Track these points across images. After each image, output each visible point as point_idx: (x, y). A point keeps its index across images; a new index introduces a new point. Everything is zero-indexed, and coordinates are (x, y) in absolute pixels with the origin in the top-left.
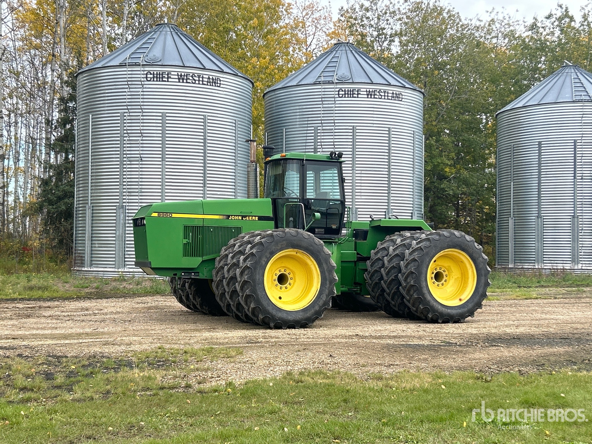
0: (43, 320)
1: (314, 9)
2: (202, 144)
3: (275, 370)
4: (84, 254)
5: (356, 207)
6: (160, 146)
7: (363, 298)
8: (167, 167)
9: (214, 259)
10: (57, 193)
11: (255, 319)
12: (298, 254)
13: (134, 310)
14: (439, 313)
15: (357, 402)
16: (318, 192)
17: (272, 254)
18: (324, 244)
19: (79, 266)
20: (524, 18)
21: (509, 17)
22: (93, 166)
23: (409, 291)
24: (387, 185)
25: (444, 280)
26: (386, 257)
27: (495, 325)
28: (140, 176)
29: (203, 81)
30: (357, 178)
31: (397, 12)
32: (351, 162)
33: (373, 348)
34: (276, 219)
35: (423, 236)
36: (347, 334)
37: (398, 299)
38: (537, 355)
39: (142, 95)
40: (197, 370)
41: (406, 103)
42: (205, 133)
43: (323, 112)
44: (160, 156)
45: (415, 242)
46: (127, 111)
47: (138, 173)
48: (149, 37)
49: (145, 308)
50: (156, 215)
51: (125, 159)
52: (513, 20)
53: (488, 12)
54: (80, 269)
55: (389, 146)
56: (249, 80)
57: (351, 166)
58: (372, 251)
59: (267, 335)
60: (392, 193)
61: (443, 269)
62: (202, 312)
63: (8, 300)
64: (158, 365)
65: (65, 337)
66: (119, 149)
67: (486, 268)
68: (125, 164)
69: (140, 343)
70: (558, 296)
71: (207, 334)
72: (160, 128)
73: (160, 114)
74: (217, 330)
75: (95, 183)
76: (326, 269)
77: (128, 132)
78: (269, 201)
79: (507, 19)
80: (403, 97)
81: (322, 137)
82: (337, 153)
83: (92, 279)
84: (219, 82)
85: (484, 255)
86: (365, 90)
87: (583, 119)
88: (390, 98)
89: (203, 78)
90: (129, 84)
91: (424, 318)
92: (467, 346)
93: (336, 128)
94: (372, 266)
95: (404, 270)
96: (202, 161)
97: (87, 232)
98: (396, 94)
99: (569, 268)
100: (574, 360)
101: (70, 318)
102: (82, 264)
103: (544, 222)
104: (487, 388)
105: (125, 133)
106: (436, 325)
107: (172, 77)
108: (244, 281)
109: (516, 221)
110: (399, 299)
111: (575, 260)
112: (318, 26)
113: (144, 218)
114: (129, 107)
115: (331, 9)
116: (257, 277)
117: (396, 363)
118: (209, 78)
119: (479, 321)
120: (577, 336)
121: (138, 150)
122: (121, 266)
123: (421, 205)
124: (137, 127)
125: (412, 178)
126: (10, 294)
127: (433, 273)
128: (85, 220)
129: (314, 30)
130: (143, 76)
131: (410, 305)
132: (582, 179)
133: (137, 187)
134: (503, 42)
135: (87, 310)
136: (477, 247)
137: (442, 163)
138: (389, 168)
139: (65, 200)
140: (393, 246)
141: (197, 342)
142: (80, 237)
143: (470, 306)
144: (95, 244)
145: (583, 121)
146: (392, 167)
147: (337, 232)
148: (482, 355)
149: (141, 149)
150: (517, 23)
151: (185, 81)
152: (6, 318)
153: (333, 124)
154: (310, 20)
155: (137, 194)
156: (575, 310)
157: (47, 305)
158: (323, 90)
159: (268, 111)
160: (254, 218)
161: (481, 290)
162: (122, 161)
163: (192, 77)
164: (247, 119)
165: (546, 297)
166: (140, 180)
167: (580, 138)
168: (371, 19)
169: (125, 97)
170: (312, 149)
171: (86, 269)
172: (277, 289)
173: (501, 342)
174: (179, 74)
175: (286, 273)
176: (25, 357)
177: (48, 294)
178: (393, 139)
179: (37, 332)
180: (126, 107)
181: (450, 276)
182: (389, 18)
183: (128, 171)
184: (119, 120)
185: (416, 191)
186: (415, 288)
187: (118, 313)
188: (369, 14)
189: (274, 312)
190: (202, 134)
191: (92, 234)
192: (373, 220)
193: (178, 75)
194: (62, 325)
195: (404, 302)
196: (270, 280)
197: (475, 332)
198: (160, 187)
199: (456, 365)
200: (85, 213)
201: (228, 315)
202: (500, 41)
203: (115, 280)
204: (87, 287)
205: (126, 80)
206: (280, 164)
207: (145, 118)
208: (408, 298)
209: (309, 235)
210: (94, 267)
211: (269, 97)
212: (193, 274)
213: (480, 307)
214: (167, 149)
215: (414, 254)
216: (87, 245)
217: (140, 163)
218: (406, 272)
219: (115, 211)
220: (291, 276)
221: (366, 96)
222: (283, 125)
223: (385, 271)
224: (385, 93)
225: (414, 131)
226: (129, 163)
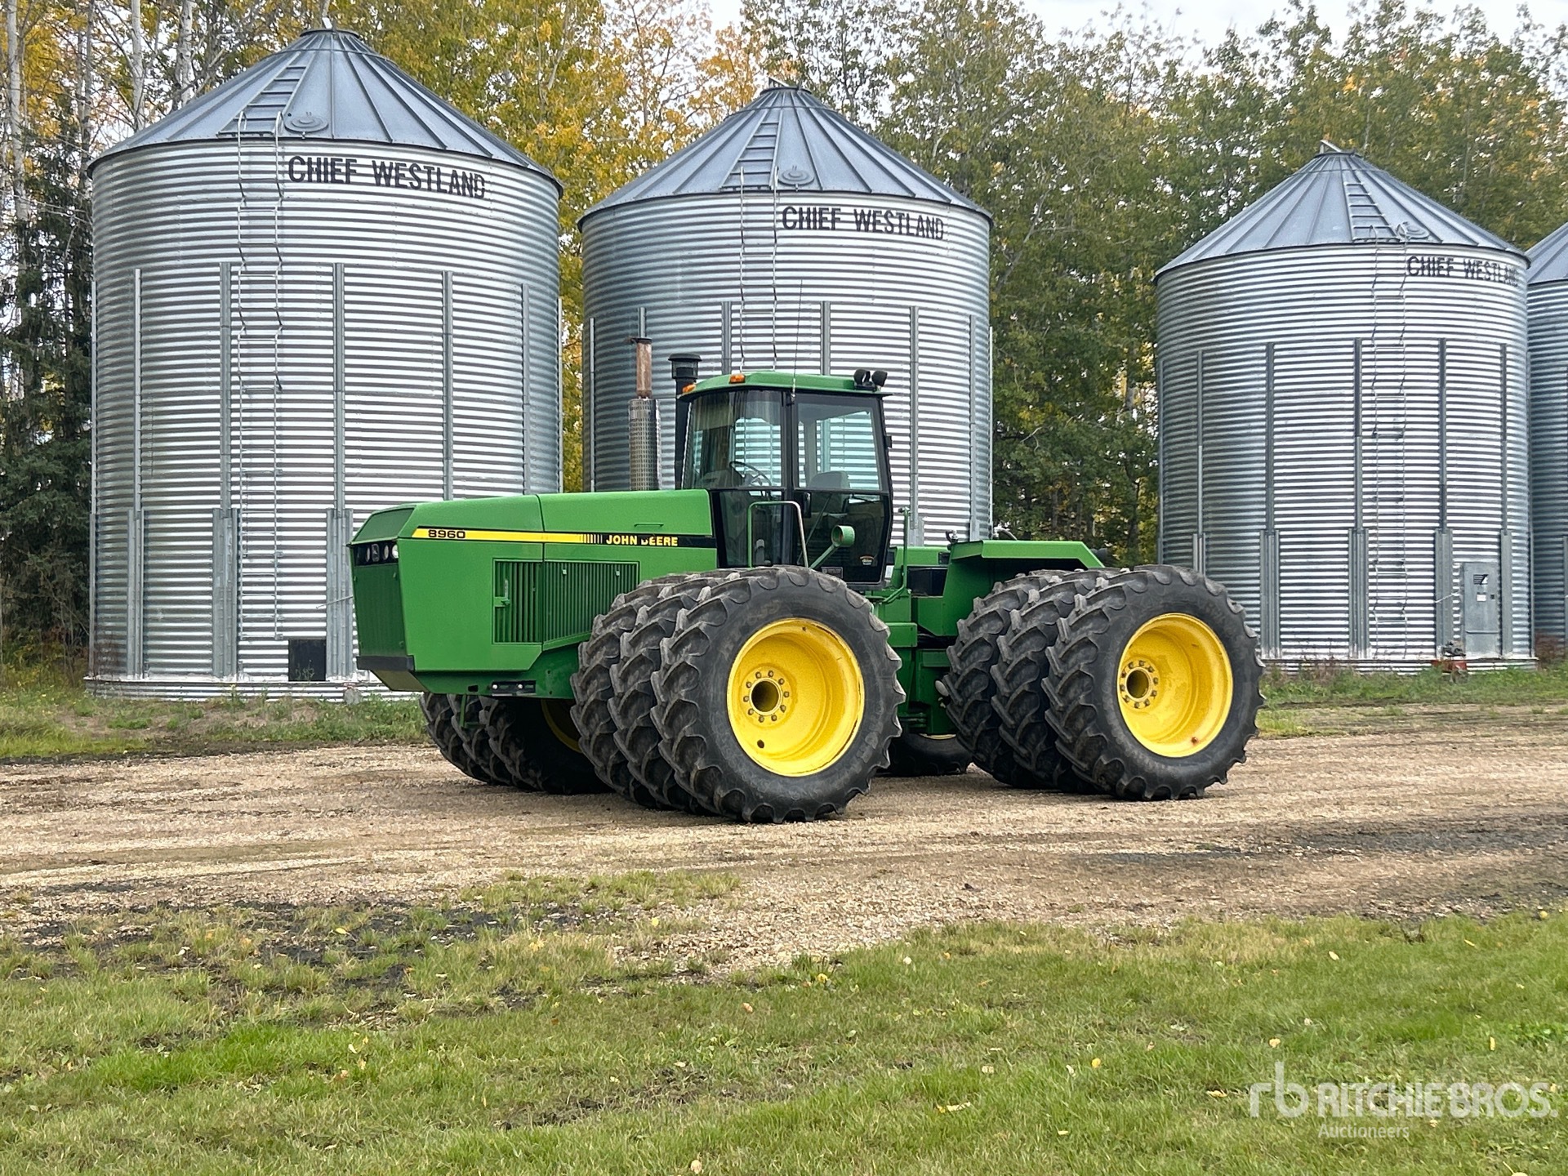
2: (440, 348)
4: (125, 638)
6: (330, 352)
8: (348, 407)
9: (574, 648)
11: (704, 800)
12: (808, 633)
14: (1147, 775)
16: (814, 473)
17: (747, 632)
18: (869, 606)
19: (112, 672)
21: (1160, 28)
22: (147, 405)
23: (1071, 720)
24: (907, 455)
25: (1150, 692)
26: (1002, 637)
28: (278, 433)
29: (439, 182)
33: (1046, 864)
34: (721, 543)
35: (1102, 583)
37: (1038, 742)
39: (279, 218)
40: (671, 929)
41: (951, 246)
42: (446, 318)
43: (744, 266)
44: (330, 379)
45: (1080, 597)
46: (239, 259)
47: (271, 424)
48: (288, 63)
50: (423, 533)
51: (234, 387)
52: (1169, 36)
53: (1107, 14)
54: (115, 678)
55: (913, 355)
56: (552, 181)
58: (961, 621)
60: (921, 475)
61: (1147, 665)
66: (218, 360)
67: (1256, 660)
68: (236, 401)
70: (1355, 728)
72: (330, 306)
73: (330, 269)
75: (152, 449)
76: (876, 669)
77: (244, 314)
78: (703, 498)
79: (1155, 33)
80: (945, 229)
81: (744, 331)
82: (872, 373)
83: (154, 706)
84: (479, 185)
86: (851, 210)
87: (1377, 286)
88: (914, 231)
89: (439, 173)
90: (245, 188)
91: (1107, 787)
93: (780, 307)
95: (1057, 668)
96: (440, 393)
97: (131, 581)
98: (928, 221)
99: (1345, 658)
102: (119, 665)
103: (1281, 544)
105: (233, 319)
106: (1140, 806)
107: (359, 170)
108: (677, 702)
109: (1211, 543)
110: (1041, 743)
111: (1358, 637)
113: (391, 544)
114: (244, 250)
116: (712, 691)
118: (454, 175)
119: (1233, 794)
120: (1502, 824)
121: (272, 364)
122: (227, 669)
123: (987, 504)
124: (267, 303)
125: (967, 436)
127: (1123, 675)
128: (125, 549)
130: (280, 168)
131: (1072, 757)
132: (1374, 436)
133: (271, 460)
134: (1143, 92)
135: (196, 785)
136: (1233, 608)
137: (1012, 397)
138: (912, 411)
140: (1020, 609)
142: (110, 594)
143: (1219, 755)
144: (155, 611)
145: (1377, 293)
146: (920, 408)
147: (879, 574)
149: (280, 360)
150: (1179, 43)
151: (393, 182)
153: (772, 298)
155: (271, 479)
157: (76, 775)
158: (745, 209)
159: (593, 261)
160: (667, 540)
161: (1243, 715)
162: (226, 393)
163: (411, 170)
164: (549, 282)
166: (278, 442)
167: (1370, 335)
168: (825, 26)
169: (234, 223)
170: (716, 360)
171: (130, 678)
172: (751, 721)
173: (1341, 844)
174: (378, 162)
175: (774, 680)
177: (49, 747)
178: (921, 336)
180: (236, 250)
181: (1164, 683)
183: (245, 419)
184: (216, 283)
185: (977, 468)
186: (1088, 714)
189: (753, 780)
190: (439, 322)
191: (145, 585)
192: (953, 543)
193: (375, 166)
195: (1055, 748)
196: (736, 700)
198: (331, 461)
200: (125, 531)
202: (1137, 89)
203: (217, 706)
204: (144, 726)
205: (235, 177)
206: (727, 401)
207: (287, 278)
208: (1069, 738)
209: (836, 583)
210: (155, 673)
211: (593, 227)
212: (520, 686)
213: (1241, 757)
214: (348, 361)
215: (1084, 628)
216: (130, 615)
217: (278, 397)
218: (1063, 674)
219: (210, 525)
220: (785, 687)
221: (854, 226)
222: (637, 298)
223: (1002, 673)
224: (900, 219)
225: (970, 317)
226: (245, 397)
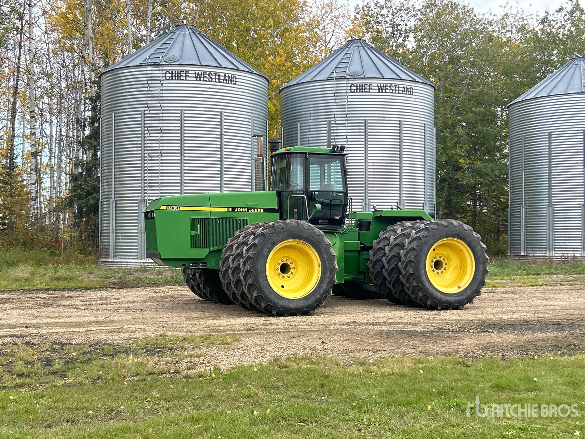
0: (61, 309)
1: (333, 7)
2: (219, 140)
3: (265, 356)
4: (109, 246)
5: (369, 198)
6: (179, 142)
7: (368, 286)
8: (186, 162)
9: (221, 250)
10: (86, 188)
11: (258, 307)
12: (299, 245)
13: (150, 299)
14: (438, 300)
15: (332, 387)
16: (323, 184)
17: (274, 244)
18: (324, 234)
19: (104, 258)
20: (537, 12)
21: (522, 11)
22: (116, 162)
23: (408, 279)
24: (398, 177)
25: (443, 268)
26: (387, 247)
27: (493, 311)
28: (161, 171)
29: (219, 79)
30: (369, 170)
31: (411, 9)
32: (363, 155)
33: (367, 334)
34: (281, 211)
35: (422, 226)
36: (346, 321)
37: (399, 287)
38: (525, 341)
39: (161, 93)
40: (191, 356)
41: (416, 97)
42: (221, 129)
43: (336, 107)
44: (179, 152)
45: (414, 231)
46: (147, 109)
47: (158, 168)
48: (168, 37)
49: (160, 297)
50: (164, 208)
51: (146, 155)
52: (527, 14)
53: (502, 6)
54: (105, 260)
55: (400, 139)
56: (264, 77)
57: (363, 158)
58: (375, 241)
59: (268, 322)
60: (404, 185)
61: (442, 258)
62: (213, 301)
63: (34, 290)
64: (155, 352)
65: (76, 325)
66: (140, 145)
67: (484, 256)
68: (146, 160)
69: (145, 331)
70: (563, 283)
71: (211, 322)
72: (179, 125)
73: (179, 112)
74: (222, 318)
75: (118, 178)
76: (326, 259)
77: (149, 129)
78: (274, 194)
79: (521, 13)
80: (414, 91)
81: (335, 131)
82: (339, 146)
83: (116, 270)
84: (235, 79)
85: (482, 244)
86: (376, 85)
88: (401, 92)
89: (219, 76)
90: (149, 83)
91: (423, 305)
92: (460, 331)
93: (349, 122)
94: (374, 255)
95: (403, 258)
96: (219, 156)
97: (111, 225)
98: (407, 88)
99: (580, 255)
100: (559, 345)
101: (88, 308)
102: (107, 256)
103: (554, 210)
104: (464, 373)
105: (145, 130)
106: (435, 312)
107: (190, 75)
108: (247, 270)
109: (528, 210)
112: (337, 23)
113: (153, 212)
114: (149, 105)
115: (349, 7)
116: (260, 267)
117: (384, 349)
118: (225, 76)
119: (478, 308)
120: (571, 322)
121: (158, 147)
122: (143, 257)
123: (433, 196)
124: (157, 124)
125: (423, 169)
126: (38, 285)
127: (432, 262)
128: (109, 214)
129: (333, 28)
130: (162, 75)
131: (410, 293)
133: (158, 181)
134: (516, 36)
135: (105, 299)
136: (475, 236)
137: (456, 154)
138: (400, 160)
139: (94, 195)
140: (394, 236)
141: (200, 329)
142: (105, 230)
143: (469, 293)
144: (119, 236)
146: (404, 159)
147: (340, 222)
148: (471, 341)
149: (161, 145)
150: (531, 17)
151: (202, 79)
152: (27, 308)
153: (346, 119)
154: (329, 18)
155: (158, 188)
156: (577, 296)
157: (68, 295)
158: (336, 85)
159: (284, 106)
160: (259, 210)
161: (479, 277)
162: (143, 157)
163: (209, 75)
164: (262, 114)
165: (553, 283)
166: (161, 175)
168: (386, 16)
169: (145, 96)
170: (325, 142)
171: (110, 260)
172: (279, 278)
173: (494, 329)
174: (197, 72)
175: (289, 263)
176: (32, 344)
177: (73, 285)
178: (404, 132)
179: (51, 321)
180: (146, 105)
181: (449, 264)
182: (403, 15)
183: (149, 167)
184: (140, 117)
185: (428, 182)
186: (414, 276)
187: (134, 302)
188: (384, 11)
189: (276, 300)
190: (219, 130)
191: (116, 226)
192: (376, 210)
193: (195, 74)
194: (76, 314)
195: (404, 290)
196: (273, 269)
197: (471, 319)
198: (179, 181)
199: (442, 350)
200: (109, 207)
201: (235, 304)
202: (514, 35)
203: (137, 271)
204: (111, 278)
205: (146, 79)
206: (285, 158)
207: (164, 115)
208: (408, 285)
209: (310, 226)
210: (119, 258)
211: (284, 93)
212: (201, 264)
213: (478, 294)
214: (186, 145)
215: (413, 243)
216: (111, 238)
217: (161, 158)
218: (405, 261)
219: (137, 205)
220: (293, 265)
221: (377, 91)
222: (297, 120)
223: (386, 260)
224: (396, 87)
225: (425, 124)
226: (150, 158)
